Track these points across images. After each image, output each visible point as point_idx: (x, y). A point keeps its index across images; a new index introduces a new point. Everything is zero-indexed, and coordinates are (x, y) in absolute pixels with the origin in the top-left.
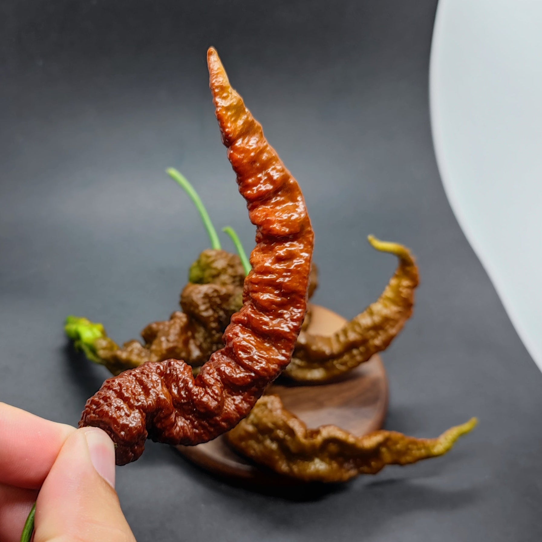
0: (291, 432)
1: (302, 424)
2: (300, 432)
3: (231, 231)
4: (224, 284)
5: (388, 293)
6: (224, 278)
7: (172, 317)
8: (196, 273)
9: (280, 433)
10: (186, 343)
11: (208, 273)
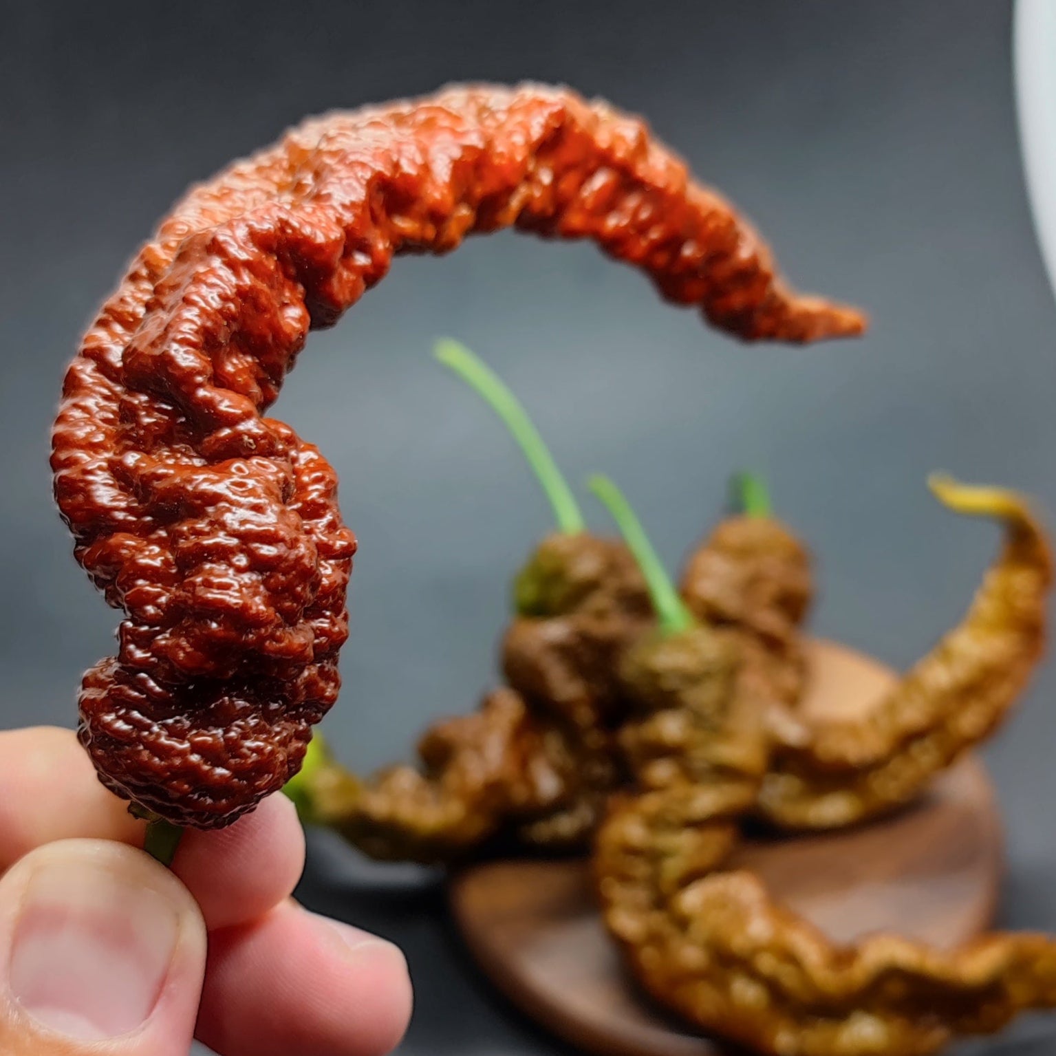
0: (790, 957)
1: (818, 936)
2: (812, 955)
3: (605, 488)
4: (600, 615)
5: (985, 605)
6: (600, 601)
7: (486, 705)
8: (529, 593)
9: (766, 964)
10: (524, 763)
11: (557, 593)
